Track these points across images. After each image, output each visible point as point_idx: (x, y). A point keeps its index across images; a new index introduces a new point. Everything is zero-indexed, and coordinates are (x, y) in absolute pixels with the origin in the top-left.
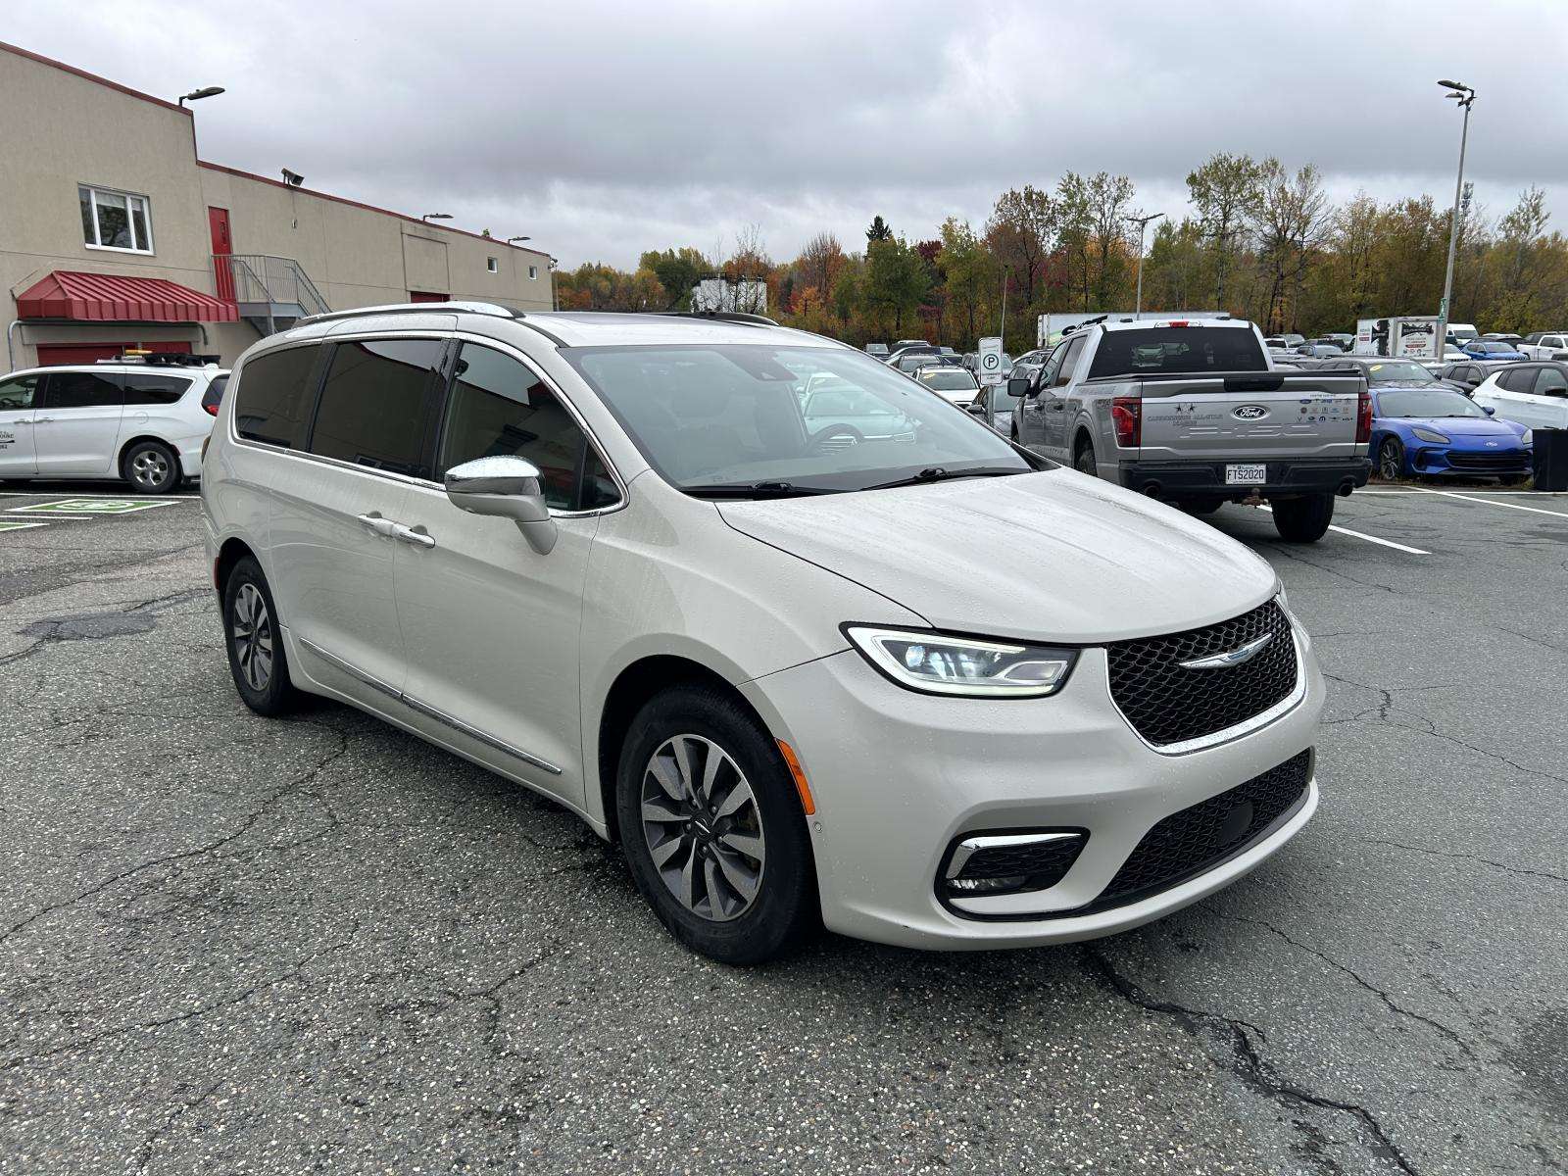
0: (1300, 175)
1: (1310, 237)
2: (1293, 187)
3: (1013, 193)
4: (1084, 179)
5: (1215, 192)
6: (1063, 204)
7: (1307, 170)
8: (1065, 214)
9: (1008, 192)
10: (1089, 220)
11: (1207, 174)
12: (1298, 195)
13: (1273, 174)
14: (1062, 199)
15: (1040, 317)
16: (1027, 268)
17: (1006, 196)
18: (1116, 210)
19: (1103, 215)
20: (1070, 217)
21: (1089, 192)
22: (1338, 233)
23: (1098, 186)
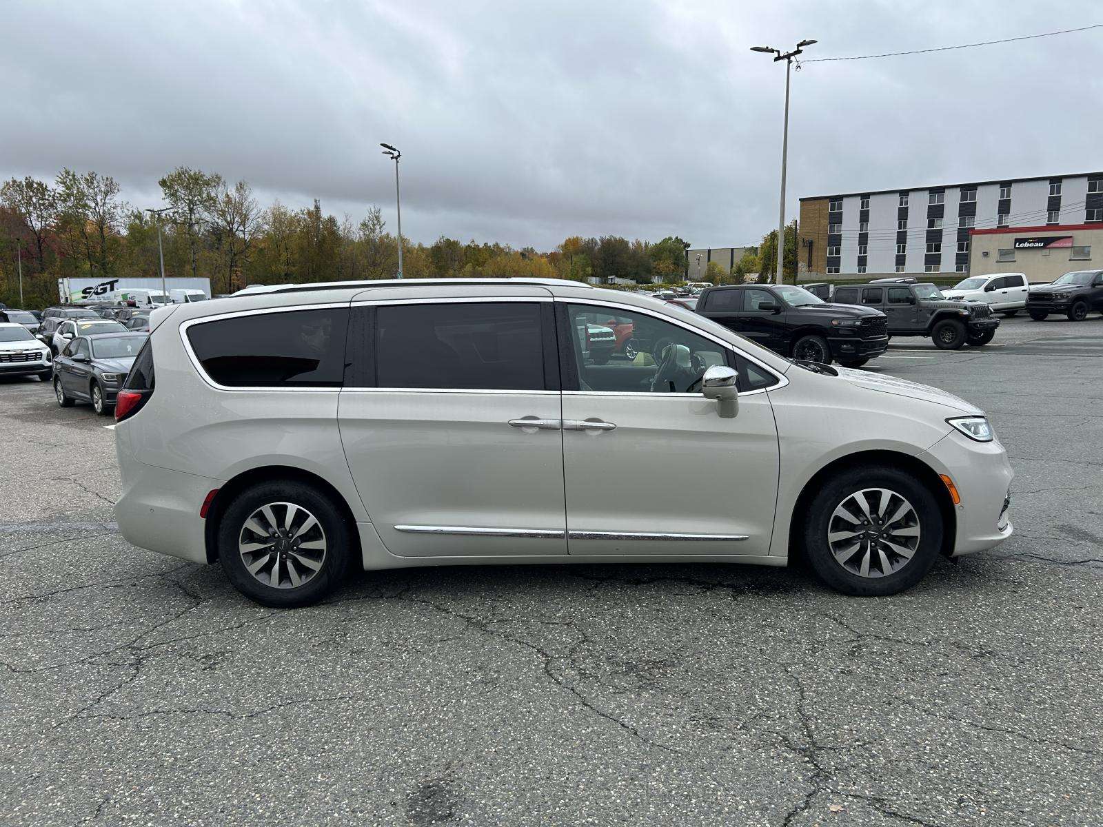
0: (237, 187)
1: (249, 228)
2: (233, 193)
3: (14, 182)
4: (78, 176)
5: (182, 193)
6: (62, 193)
7: (241, 184)
8: (65, 201)
9: (10, 180)
10: (85, 206)
11: (173, 180)
12: (237, 200)
13: (218, 184)
14: (61, 189)
15: (60, 280)
16: (36, 241)
17: (8, 184)
18: (107, 201)
19: (97, 204)
20: (69, 204)
21: (83, 186)
22: (266, 227)
23: (90, 182)
